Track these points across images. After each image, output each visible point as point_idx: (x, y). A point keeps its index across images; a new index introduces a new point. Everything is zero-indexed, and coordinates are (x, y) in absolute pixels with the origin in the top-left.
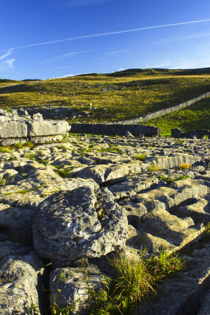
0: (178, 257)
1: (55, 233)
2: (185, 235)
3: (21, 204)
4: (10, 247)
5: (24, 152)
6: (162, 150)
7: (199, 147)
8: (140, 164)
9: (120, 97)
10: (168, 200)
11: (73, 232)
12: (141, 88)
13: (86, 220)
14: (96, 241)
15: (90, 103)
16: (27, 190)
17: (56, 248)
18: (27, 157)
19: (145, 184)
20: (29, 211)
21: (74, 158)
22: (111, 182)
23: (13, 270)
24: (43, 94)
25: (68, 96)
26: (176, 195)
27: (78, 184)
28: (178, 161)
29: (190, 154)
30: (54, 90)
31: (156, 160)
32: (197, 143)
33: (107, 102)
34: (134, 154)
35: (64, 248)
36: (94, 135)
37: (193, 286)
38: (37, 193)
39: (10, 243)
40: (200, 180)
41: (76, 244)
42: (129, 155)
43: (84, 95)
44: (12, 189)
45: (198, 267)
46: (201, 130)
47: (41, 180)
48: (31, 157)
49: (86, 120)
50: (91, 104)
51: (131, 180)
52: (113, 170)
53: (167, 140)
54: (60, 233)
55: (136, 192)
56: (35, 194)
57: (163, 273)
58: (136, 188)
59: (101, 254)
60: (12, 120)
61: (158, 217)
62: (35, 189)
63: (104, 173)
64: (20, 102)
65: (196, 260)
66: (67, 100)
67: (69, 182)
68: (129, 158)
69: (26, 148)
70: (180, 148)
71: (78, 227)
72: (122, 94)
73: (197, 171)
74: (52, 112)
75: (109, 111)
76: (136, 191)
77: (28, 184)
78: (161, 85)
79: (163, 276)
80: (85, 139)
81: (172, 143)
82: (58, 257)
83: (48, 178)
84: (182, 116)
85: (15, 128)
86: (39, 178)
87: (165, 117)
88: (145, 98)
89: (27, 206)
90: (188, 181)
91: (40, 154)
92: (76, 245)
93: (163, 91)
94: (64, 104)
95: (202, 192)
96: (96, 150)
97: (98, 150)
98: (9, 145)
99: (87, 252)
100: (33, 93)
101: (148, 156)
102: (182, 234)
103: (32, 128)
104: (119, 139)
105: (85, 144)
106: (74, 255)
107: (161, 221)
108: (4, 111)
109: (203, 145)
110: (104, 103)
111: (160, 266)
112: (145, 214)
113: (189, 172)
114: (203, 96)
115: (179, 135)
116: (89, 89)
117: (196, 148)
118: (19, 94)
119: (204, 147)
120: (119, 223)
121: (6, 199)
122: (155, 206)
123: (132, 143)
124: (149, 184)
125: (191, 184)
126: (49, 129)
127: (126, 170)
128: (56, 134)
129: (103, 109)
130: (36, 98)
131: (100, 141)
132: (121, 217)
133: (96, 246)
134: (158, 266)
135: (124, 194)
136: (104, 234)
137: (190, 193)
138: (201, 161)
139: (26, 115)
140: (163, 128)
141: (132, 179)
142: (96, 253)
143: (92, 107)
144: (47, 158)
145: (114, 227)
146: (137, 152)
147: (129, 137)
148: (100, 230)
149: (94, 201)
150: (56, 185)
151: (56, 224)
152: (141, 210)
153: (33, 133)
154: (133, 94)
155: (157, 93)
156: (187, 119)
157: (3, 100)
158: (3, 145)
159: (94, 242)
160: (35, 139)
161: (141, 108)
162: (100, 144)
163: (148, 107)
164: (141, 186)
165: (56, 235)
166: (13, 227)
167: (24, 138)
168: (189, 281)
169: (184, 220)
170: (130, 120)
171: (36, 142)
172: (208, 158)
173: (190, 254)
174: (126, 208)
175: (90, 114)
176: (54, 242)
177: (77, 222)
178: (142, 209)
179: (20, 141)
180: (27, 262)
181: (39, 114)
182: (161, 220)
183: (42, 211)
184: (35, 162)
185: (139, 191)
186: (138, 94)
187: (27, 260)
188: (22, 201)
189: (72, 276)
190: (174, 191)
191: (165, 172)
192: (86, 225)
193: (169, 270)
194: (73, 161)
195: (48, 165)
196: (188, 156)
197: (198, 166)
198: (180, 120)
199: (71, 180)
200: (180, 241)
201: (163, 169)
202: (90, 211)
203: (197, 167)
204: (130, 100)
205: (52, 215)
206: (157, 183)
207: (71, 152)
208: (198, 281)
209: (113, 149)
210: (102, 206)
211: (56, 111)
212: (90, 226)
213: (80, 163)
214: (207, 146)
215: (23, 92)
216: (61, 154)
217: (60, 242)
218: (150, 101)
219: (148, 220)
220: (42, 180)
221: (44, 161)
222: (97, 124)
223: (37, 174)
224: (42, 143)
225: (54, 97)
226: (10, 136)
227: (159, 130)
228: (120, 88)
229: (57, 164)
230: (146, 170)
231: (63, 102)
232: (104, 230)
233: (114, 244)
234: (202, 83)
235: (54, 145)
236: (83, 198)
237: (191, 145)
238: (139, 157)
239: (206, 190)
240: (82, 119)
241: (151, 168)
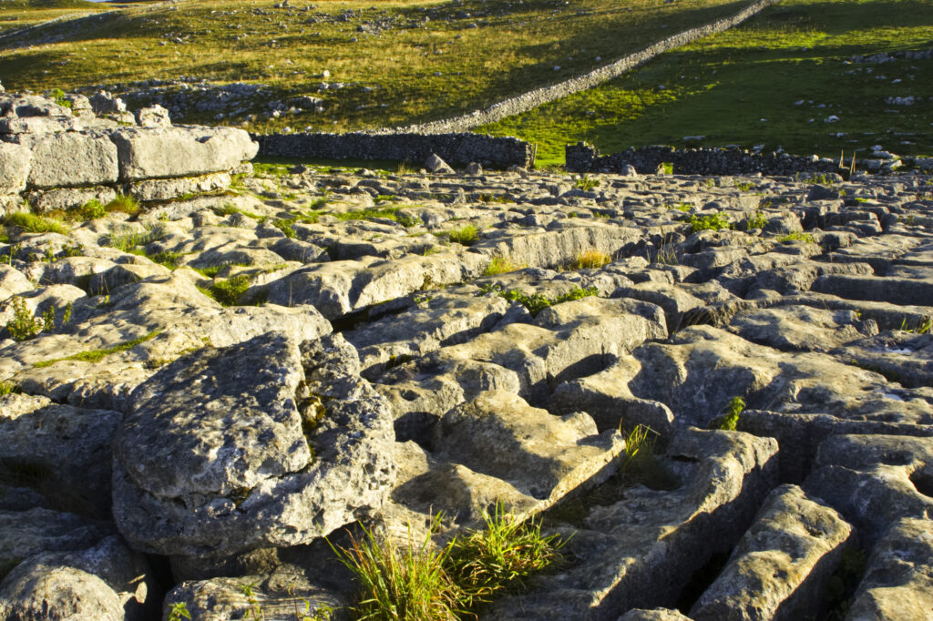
0: (542, 530)
1: (171, 481)
2: (565, 468)
3: (83, 394)
4: (42, 527)
5: (111, 227)
6: (531, 211)
7: (639, 200)
8: (460, 255)
9: (415, 50)
10: (529, 364)
11: (227, 475)
12: (477, 22)
13: (266, 437)
14: (294, 498)
15: (324, 69)
16: (107, 349)
17: (178, 524)
18: (118, 245)
19: (467, 315)
20: (106, 415)
21: (264, 241)
22: (371, 312)
23: (46, 596)
24: (176, 42)
25: (254, 50)
26: (553, 348)
27: (265, 325)
28: (574, 244)
29: (610, 222)
30: (213, 31)
31: (509, 243)
32: (637, 186)
33: (375, 68)
34: (446, 225)
35: (199, 524)
36: (339, 166)
37: (576, 614)
38: (136, 355)
39: (44, 515)
40: (627, 300)
41: (237, 509)
42: (430, 228)
43: (305, 45)
44: (61, 346)
45: (596, 556)
46: (652, 149)
47: (151, 315)
48: (130, 242)
49: (313, 123)
50: (327, 74)
51: (427, 306)
52: (375, 277)
53: (548, 181)
54: (188, 480)
55: (439, 342)
56: (129, 358)
57: (494, 580)
58: (438, 330)
59: (312, 534)
60: (68, 131)
61: (491, 414)
62: (132, 345)
63: (349, 286)
64: (107, 69)
65: (592, 538)
66: (252, 61)
67: (236, 318)
68: (430, 239)
69: (118, 214)
70: (585, 202)
71: (239, 460)
72: (420, 41)
73: (623, 274)
74: (209, 100)
75: (383, 92)
76: (437, 339)
77: (109, 330)
78: (535, 14)
79: (496, 588)
80: (303, 183)
81: (563, 190)
82: (185, 549)
83: (173, 309)
84: (597, 106)
85: (78, 155)
86: (146, 309)
87: (549, 109)
88: (489, 54)
89: (103, 399)
90: (591, 304)
91: (159, 233)
92: (238, 513)
93: (542, 30)
94: (246, 75)
95: (630, 334)
96: (334, 215)
97: (340, 215)
98: (61, 209)
99: (269, 531)
100: (145, 42)
101: (485, 231)
102: (558, 464)
103: (133, 154)
104: (406, 178)
105: (301, 197)
106: (230, 541)
107: (500, 428)
108: (46, 102)
109: (651, 193)
110: (366, 69)
111: (490, 559)
112: (454, 410)
113: (598, 276)
114: (660, 48)
115: (590, 165)
116: (318, 25)
117: (631, 201)
118: (100, 45)
119: (656, 200)
120: (365, 440)
121: (38, 379)
122: (488, 383)
123: (444, 191)
124: (478, 317)
125: (599, 314)
126: (186, 154)
127: (416, 276)
128: (207, 169)
129: (363, 88)
130: (156, 56)
131: (349, 188)
132: (375, 423)
133: (296, 513)
134: (483, 560)
135: (402, 348)
136: (319, 475)
137: (596, 341)
138: (641, 243)
139: (118, 112)
140: (543, 144)
141: (429, 303)
142: (296, 531)
143: (330, 83)
144: (180, 246)
145: (351, 454)
146: (454, 219)
147: (439, 171)
148: (307, 465)
149: (295, 377)
150: (196, 328)
151: (174, 453)
152: (446, 397)
153: (136, 170)
154: (453, 40)
155: (525, 37)
156: (612, 114)
157: (55, 64)
158: (44, 207)
159: (287, 501)
160: (143, 186)
161: (479, 83)
162: (347, 197)
163: (498, 79)
164: (454, 323)
165: (174, 485)
166: (57, 465)
167: (109, 184)
168: (565, 599)
169: (568, 422)
170: (446, 121)
171: (148, 196)
172: (660, 233)
173: (577, 521)
174: (402, 392)
175: (325, 104)
176: (170, 505)
177: (239, 444)
178: (449, 393)
179: (96, 193)
180: (90, 570)
181: (158, 108)
182: (499, 423)
183: (139, 414)
184: (140, 258)
185: (447, 336)
186: (468, 42)
187: (91, 565)
188: (88, 383)
189: (226, 603)
190: (547, 335)
191: (531, 279)
192: (265, 452)
193: (513, 569)
194: (259, 251)
195: (181, 265)
196: (602, 228)
197: (629, 256)
198: (593, 118)
199: (243, 311)
200: (549, 484)
201: (524, 270)
202: (279, 407)
203: (627, 260)
204: (443, 59)
205: (166, 425)
206: (503, 312)
207: (256, 225)
208: (590, 599)
209: (383, 212)
210: (322, 389)
211: (220, 95)
212: (277, 454)
213: (280, 259)
214: (664, 195)
215: (113, 37)
216: (225, 233)
217: (190, 506)
218: (503, 63)
219: (464, 427)
220: (154, 315)
221: (171, 253)
222: (346, 134)
223: (142, 296)
224: (165, 197)
225: (213, 51)
226: (63, 179)
227: (530, 148)
228: (413, 22)
229: (211, 262)
230: (475, 274)
231: (242, 68)
232: (318, 463)
233: (351, 504)
234: (654, 9)
235: (203, 203)
236: (261, 370)
237: (617, 195)
238: (459, 234)
239: (644, 330)
240: (302, 119)
241: (492, 267)
